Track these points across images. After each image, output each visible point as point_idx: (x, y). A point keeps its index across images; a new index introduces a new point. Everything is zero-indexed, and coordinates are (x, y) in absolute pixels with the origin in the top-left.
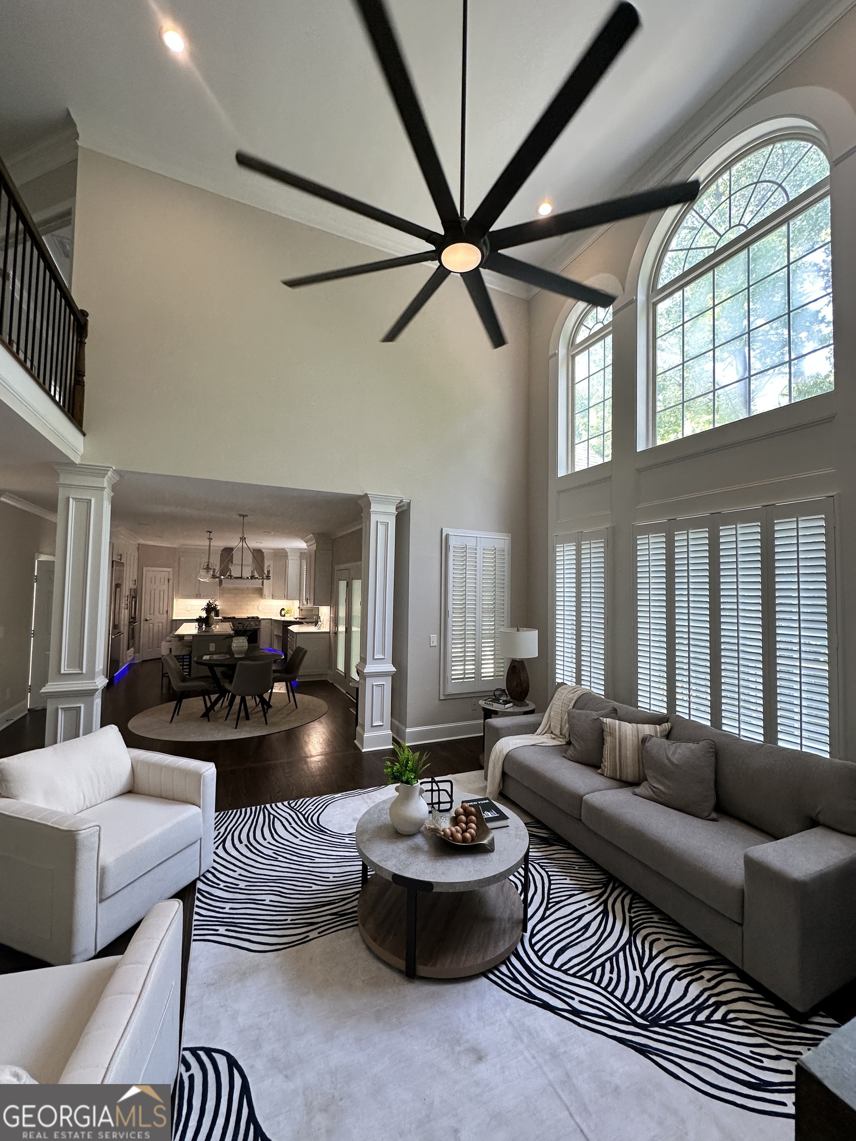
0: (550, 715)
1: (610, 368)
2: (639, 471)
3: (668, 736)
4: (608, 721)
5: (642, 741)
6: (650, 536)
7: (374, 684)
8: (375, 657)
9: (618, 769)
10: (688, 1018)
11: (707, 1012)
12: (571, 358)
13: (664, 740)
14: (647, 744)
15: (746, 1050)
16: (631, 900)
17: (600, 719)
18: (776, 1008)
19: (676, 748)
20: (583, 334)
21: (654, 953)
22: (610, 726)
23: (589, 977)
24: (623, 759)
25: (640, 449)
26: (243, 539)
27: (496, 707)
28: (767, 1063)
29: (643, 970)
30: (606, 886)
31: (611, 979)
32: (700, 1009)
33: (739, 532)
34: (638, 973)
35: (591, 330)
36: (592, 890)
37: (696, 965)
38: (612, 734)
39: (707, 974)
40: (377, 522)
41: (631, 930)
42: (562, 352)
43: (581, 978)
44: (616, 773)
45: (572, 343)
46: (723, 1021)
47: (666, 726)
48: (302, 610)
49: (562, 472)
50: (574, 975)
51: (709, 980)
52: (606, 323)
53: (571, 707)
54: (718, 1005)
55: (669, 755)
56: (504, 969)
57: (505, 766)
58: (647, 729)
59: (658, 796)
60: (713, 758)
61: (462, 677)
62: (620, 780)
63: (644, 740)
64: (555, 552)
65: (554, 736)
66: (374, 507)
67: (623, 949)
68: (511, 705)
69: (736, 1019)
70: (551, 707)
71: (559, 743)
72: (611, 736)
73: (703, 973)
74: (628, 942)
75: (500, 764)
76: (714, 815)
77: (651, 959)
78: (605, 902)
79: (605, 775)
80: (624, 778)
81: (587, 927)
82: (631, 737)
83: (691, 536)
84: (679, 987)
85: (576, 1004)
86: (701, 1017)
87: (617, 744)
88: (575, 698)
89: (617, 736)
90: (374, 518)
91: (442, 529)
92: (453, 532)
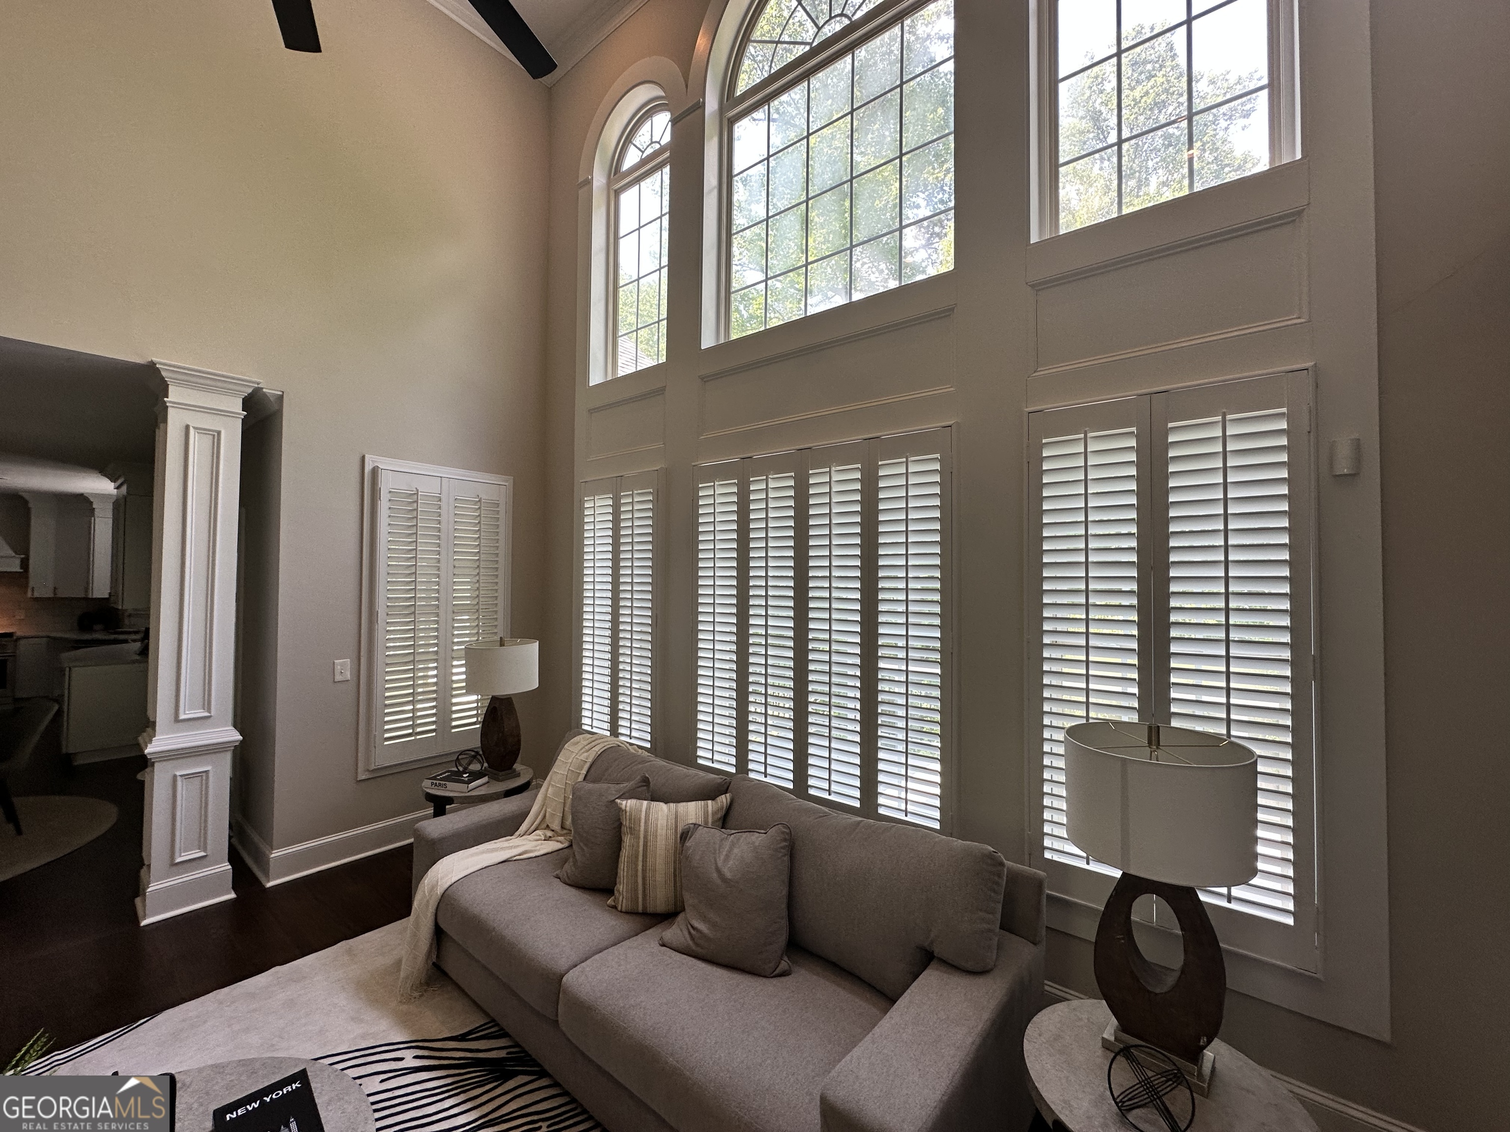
0: (546, 796)
1: (667, 216)
2: (705, 379)
3: (724, 820)
4: (628, 804)
5: (681, 838)
6: (717, 483)
7: (178, 773)
8: (182, 717)
9: (640, 896)
12: (614, 195)
13: (717, 834)
14: (688, 844)
17: (616, 803)
19: (733, 845)
20: (632, 158)
22: (631, 815)
24: (649, 874)
25: (705, 344)
27: (453, 790)
33: (834, 479)
35: (643, 152)
38: (634, 831)
40: (187, 428)
42: (599, 180)
44: (637, 902)
45: (615, 170)
47: (724, 800)
49: (596, 377)
52: (663, 143)
53: (581, 778)
55: (720, 864)
57: (439, 914)
58: (692, 812)
59: (696, 944)
60: (786, 858)
61: (411, 731)
62: (644, 916)
63: (685, 835)
65: (549, 833)
66: (174, 395)
68: (485, 779)
70: (550, 780)
72: (631, 834)
75: (432, 909)
79: (619, 908)
80: (650, 910)
82: (664, 832)
83: (772, 484)
87: (641, 848)
88: (590, 760)
89: (642, 836)
90: (175, 421)
91: (363, 457)
92: (384, 463)
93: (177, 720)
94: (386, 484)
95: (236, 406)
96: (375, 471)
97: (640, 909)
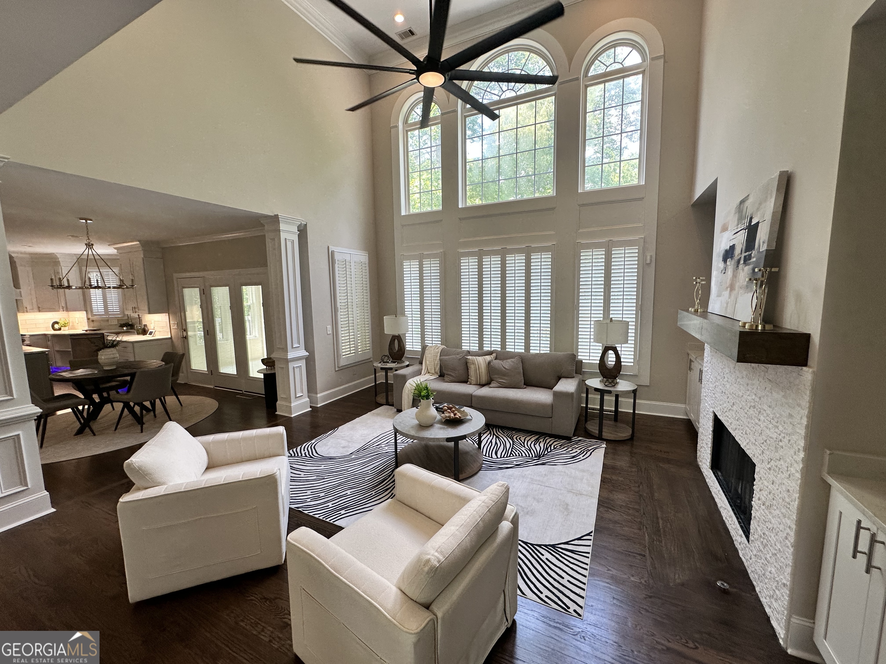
0: (426, 363)
2: (461, 219)
4: (470, 357)
6: (468, 258)
7: (295, 366)
8: (294, 346)
9: (478, 379)
10: (546, 452)
11: (549, 448)
12: (406, 132)
13: (497, 361)
14: (492, 364)
15: (565, 452)
16: (501, 430)
18: (563, 440)
20: (413, 117)
21: (523, 441)
22: (472, 360)
23: (511, 455)
24: (480, 374)
25: (460, 206)
26: (90, 246)
27: (389, 365)
28: (571, 452)
29: (524, 447)
30: (489, 429)
31: (518, 453)
32: (547, 449)
33: (516, 258)
34: (524, 448)
36: (486, 432)
37: (537, 439)
39: (541, 440)
40: (286, 238)
41: (510, 438)
42: (400, 125)
43: (510, 456)
45: (406, 121)
46: (554, 448)
47: (494, 354)
48: (93, 321)
49: (403, 212)
50: (507, 457)
51: (543, 441)
53: (439, 356)
54: (550, 446)
55: (503, 366)
56: (484, 466)
58: (488, 358)
59: (502, 385)
60: (522, 363)
61: (349, 352)
62: (479, 385)
63: (489, 363)
64: (402, 265)
65: (432, 374)
66: (281, 227)
67: (513, 444)
68: (396, 363)
69: (557, 447)
70: (426, 359)
71: (436, 377)
72: (472, 364)
73: (540, 440)
74: (513, 442)
76: (525, 386)
77: (524, 443)
78: (494, 434)
79: (472, 384)
80: (481, 383)
81: (496, 443)
82: (482, 363)
83: (492, 259)
84: (537, 446)
85: (515, 463)
86: (549, 450)
87: (477, 367)
88: (440, 351)
89: (477, 364)
90: (283, 236)
91: (328, 247)
92: (336, 249)
93: (292, 347)
94: (337, 257)
95: (295, 229)
96: (333, 252)
97: (478, 384)
